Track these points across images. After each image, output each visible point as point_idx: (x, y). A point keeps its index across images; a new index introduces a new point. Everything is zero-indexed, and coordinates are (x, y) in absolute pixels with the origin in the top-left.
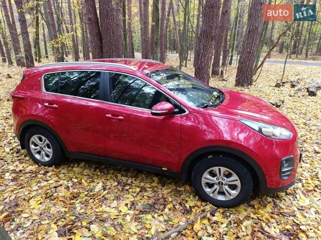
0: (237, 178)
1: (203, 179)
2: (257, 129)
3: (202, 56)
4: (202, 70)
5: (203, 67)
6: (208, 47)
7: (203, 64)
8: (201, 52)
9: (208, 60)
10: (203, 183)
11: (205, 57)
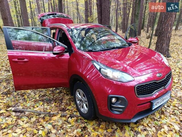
0: (87, 100)
1: (76, 95)
2: (99, 69)
3: (163, 24)
4: (162, 34)
5: (164, 32)
6: (169, 16)
7: (163, 30)
8: (163, 20)
9: (167, 26)
11: (165, 24)
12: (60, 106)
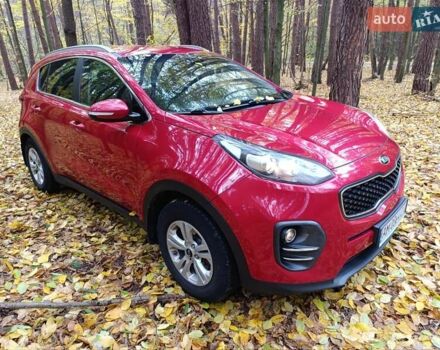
0: (207, 248)
1: (168, 240)
2: (238, 157)
3: (342, 48)
4: (343, 72)
7: (344, 62)
10: (169, 247)
11: (347, 49)
12: (121, 278)
